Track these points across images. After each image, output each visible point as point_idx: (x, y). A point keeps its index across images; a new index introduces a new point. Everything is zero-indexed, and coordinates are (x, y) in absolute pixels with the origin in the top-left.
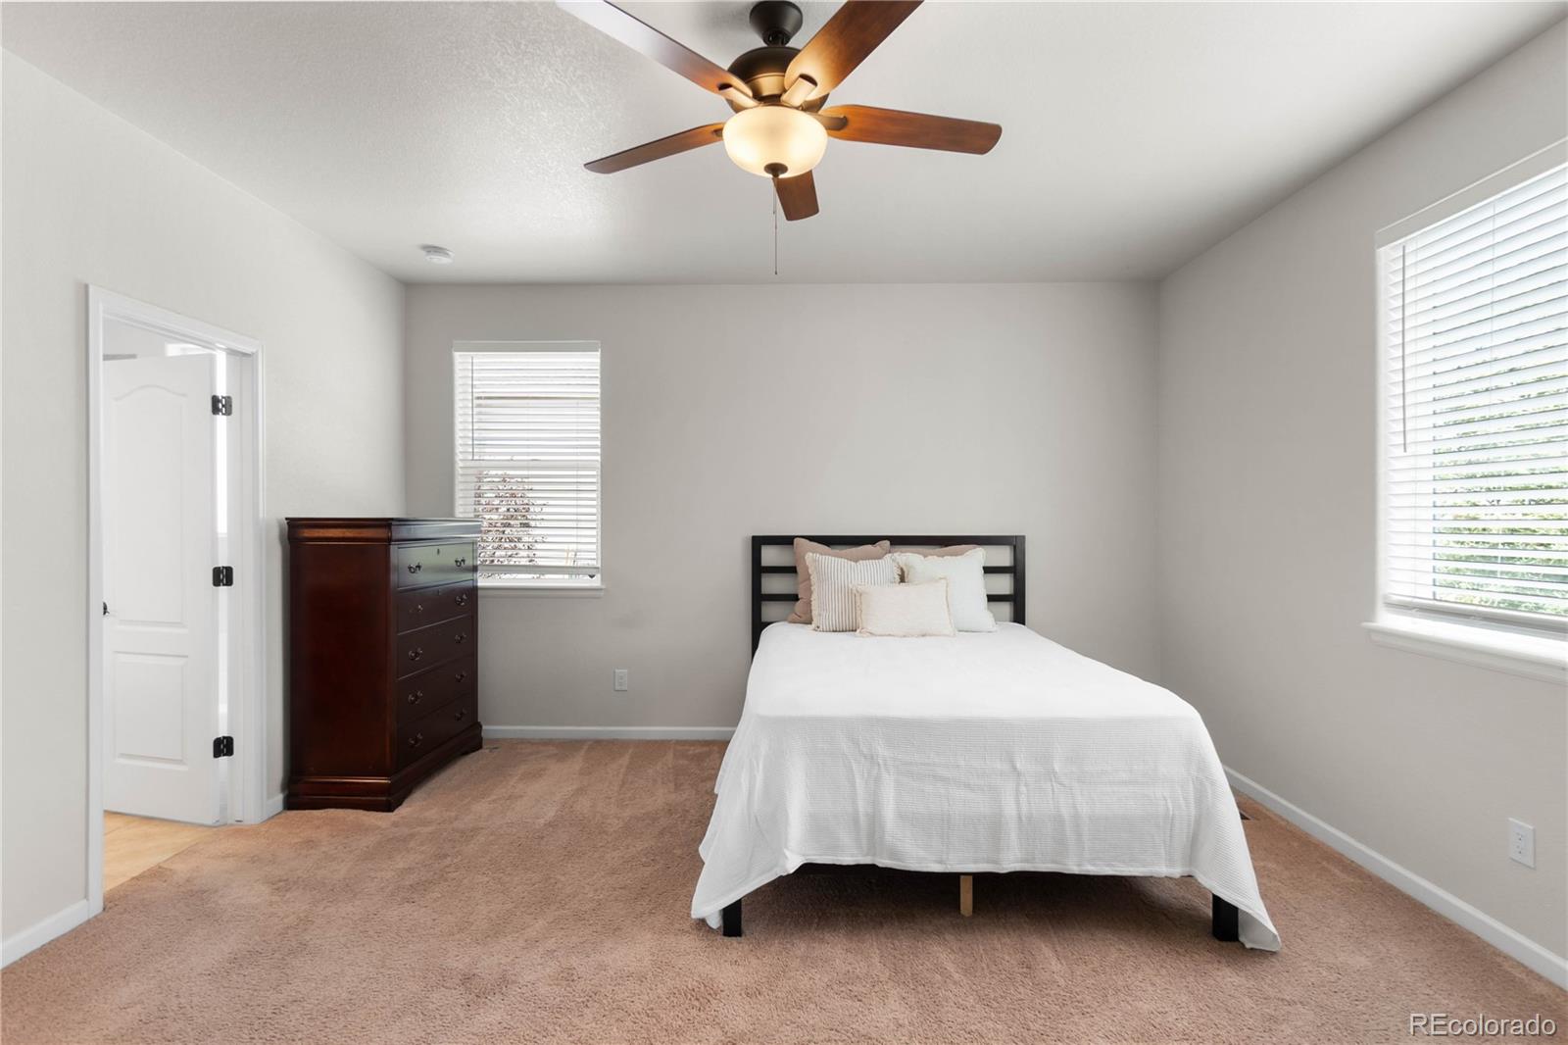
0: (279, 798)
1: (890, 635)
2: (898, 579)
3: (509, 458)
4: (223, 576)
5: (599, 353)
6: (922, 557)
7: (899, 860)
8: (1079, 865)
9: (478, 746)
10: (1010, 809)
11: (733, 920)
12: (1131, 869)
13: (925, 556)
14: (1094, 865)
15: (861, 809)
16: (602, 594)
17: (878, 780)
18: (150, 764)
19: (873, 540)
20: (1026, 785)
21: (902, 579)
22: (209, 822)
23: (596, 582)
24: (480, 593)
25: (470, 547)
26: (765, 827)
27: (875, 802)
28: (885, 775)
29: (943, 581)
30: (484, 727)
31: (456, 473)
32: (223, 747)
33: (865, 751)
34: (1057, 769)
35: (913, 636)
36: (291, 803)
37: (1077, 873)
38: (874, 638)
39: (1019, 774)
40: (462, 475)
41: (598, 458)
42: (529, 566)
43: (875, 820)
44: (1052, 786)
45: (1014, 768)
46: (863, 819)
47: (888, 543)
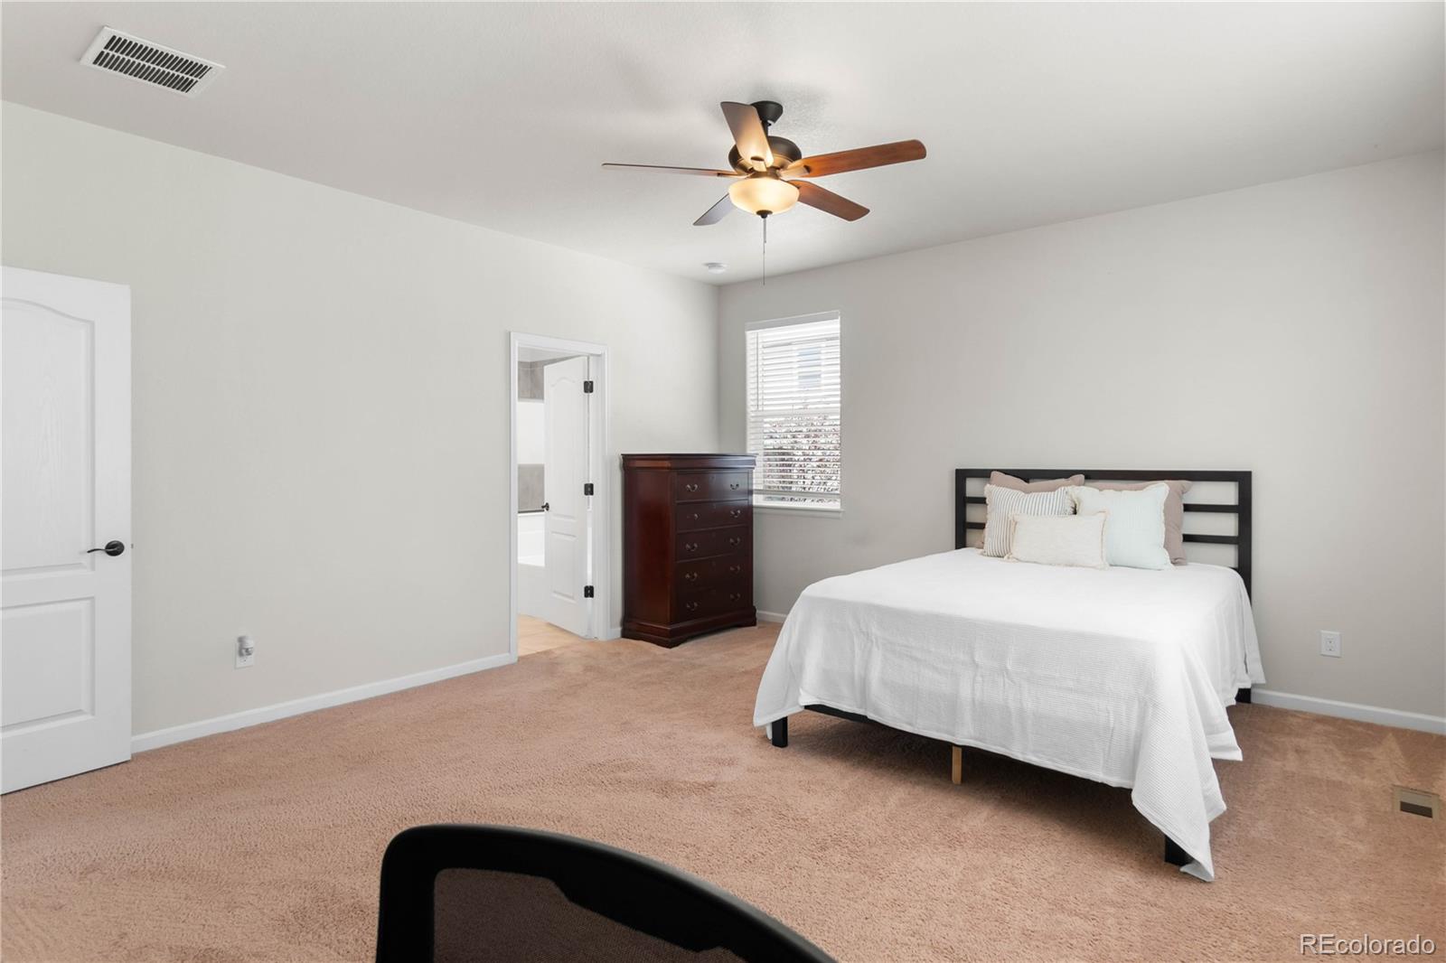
0: (619, 629)
1: (1035, 562)
2: (1071, 510)
3: (791, 407)
4: (589, 489)
5: (839, 320)
6: (1097, 491)
7: (880, 716)
8: (1023, 753)
9: (754, 624)
10: (965, 692)
11: (781, 734)
12: (1072, 768)
13: (1100, 490)
14: (1037, 757)
15: (856, 672)
16: (840, 515)
17: (870, 652)
18: (560, 597)
19: (1066, 474)
20: (982, 676)
21: (1075, 513)
22: (583, 635)
23: (835, 505)
24: (755, 510)
25: (746, 475)
26: (794, 674)
27: (866, 668)
28: (875, 649)
29: (1102, 514)
30: (757, 611)
31: (748, 421)
32: (589, 592)
33: (864, 630)
34: (1009, 667)
35: (1059, 565)
36: (626, 634)
37: (1021, 759)
38: (1020, 563)
39: (977, 666)
40: (753, 422)
41: (839, 405)
42: (801, 492)
43: (865, 682)
44: (1004, 682)
45: (974, 661)
46: (856, 678)
47: (1082, 476)
